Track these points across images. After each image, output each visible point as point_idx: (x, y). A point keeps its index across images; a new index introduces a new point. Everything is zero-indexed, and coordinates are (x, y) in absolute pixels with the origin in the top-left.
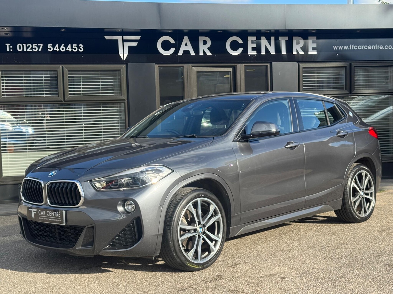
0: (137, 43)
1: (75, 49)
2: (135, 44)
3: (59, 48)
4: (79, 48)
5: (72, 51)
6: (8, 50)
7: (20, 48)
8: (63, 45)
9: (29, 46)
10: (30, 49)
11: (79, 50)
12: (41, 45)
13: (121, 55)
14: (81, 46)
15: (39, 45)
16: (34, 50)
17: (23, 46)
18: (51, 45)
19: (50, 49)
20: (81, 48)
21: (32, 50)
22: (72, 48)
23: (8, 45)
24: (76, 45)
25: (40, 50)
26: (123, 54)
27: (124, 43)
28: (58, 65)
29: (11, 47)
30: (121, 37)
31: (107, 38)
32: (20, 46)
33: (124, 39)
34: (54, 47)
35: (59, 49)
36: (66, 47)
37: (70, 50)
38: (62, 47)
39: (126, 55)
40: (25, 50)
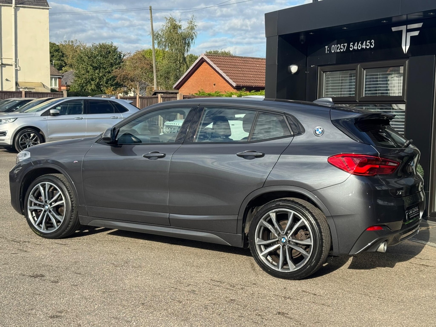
0: (419, 32)
1: (368, 45)
2: (416, 33)
3: (357, 46)
4: (371, 44)
5: (366, 47)
6: (326, 53)
7: (333, 50)
8: (360, 42)
9: (339, 46)
10: (339, 50)
11: (371, 46)
12: (346, 44)
13: (404, 48)
14: (373, 42)
15: (345, 44)
16: (341, 50)
17: (335, 47)
18: (352, 43)
19: (351, 48)
20: (373, 44)
21: (340, 51)
22: (366, 45)
23: (326, 47)
24: (369, 41)
25: (345, 50)
26: (405, 47)
27: (407, 33)
28: (356, 64)
29: (328, 49)
30: (406, 26)
31: (394, 29)
32: (333, 47)
33: (408, 29)
34: (354, 45)
35: (357, 48)
36: (362, 44)
37: (364, 47)
38: (360, 44)
39: (408, 47)
40: (336, 51)
